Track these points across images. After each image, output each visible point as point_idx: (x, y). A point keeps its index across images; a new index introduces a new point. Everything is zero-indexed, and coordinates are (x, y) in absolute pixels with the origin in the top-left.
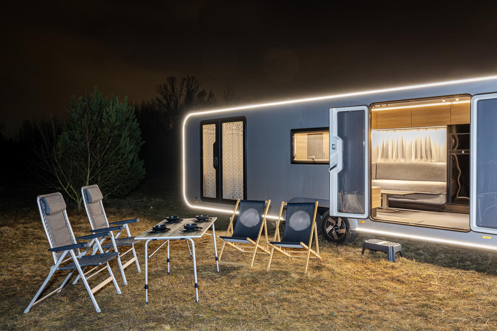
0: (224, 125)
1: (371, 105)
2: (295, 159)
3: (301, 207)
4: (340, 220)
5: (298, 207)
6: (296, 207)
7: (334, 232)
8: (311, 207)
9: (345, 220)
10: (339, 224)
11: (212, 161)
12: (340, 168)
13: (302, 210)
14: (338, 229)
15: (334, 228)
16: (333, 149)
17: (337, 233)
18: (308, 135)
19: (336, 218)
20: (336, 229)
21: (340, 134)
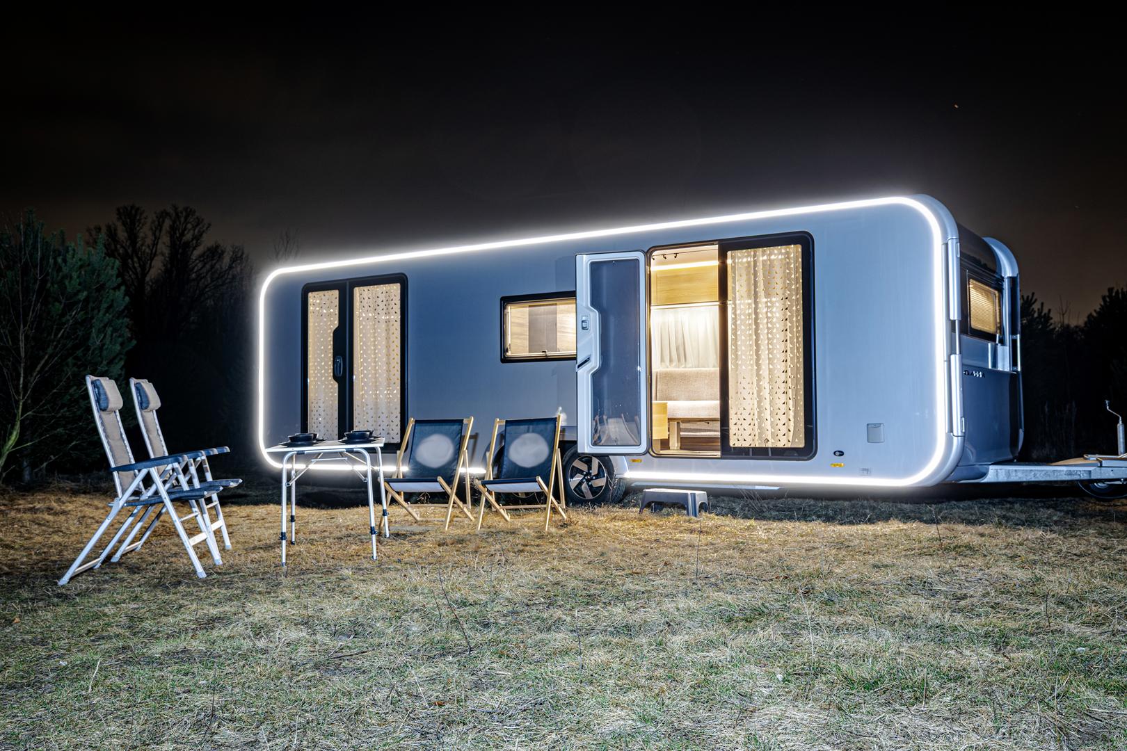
0: (357, 290)
1: (651, 250)
2: (509, 354)
3: (531, 427)
4: (595, 462)
5: (526, 427)
6: (523, 428)
7: (584, 487)
8: (550, 426)
9: (604, 458)
10: (594, 471)
12: (595, 363)
13: (533, 432)
14: (592, 479)
15: (584, 478)
16: (583, 328)
17: (591, 487)
18: (531, 306)
19: (587, 459)
20: (588, 481)
21: (596, 302)
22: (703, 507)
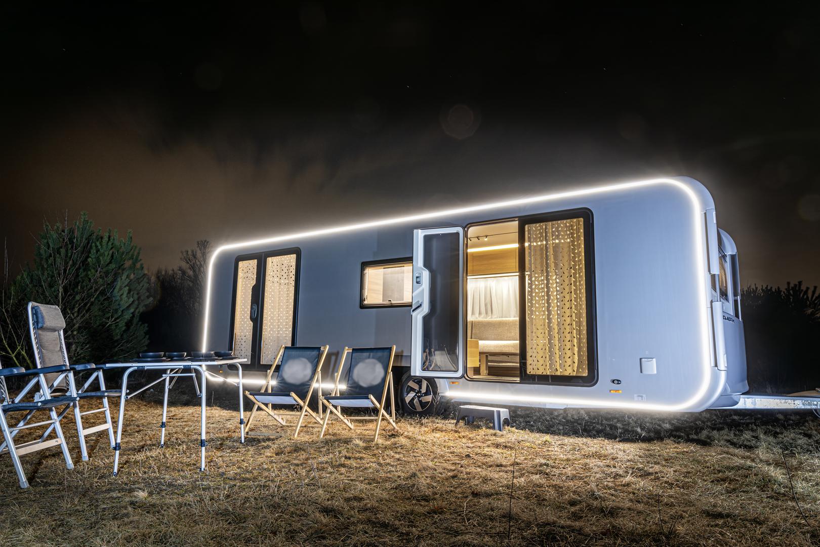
0: (269, 260)
1: (468, 226)
2: (366, 302)
3: (372, 354)
4: (425, 384)
5: (368, 354)
6: (366, 354)
7: (416, 400)
8: (386, 353)
9: (431, 381)
10: (424, 390)
11: (249, 307)
12: (425, 309)
13: (373, 358)
14: (422, 396)
15: (416, 395)
16: (418, 282)
17: (420, 402)
18: (384, 268)
19: (419, 381)
20: (419, 397)
21: (427, 264)
22: (507, 422)
